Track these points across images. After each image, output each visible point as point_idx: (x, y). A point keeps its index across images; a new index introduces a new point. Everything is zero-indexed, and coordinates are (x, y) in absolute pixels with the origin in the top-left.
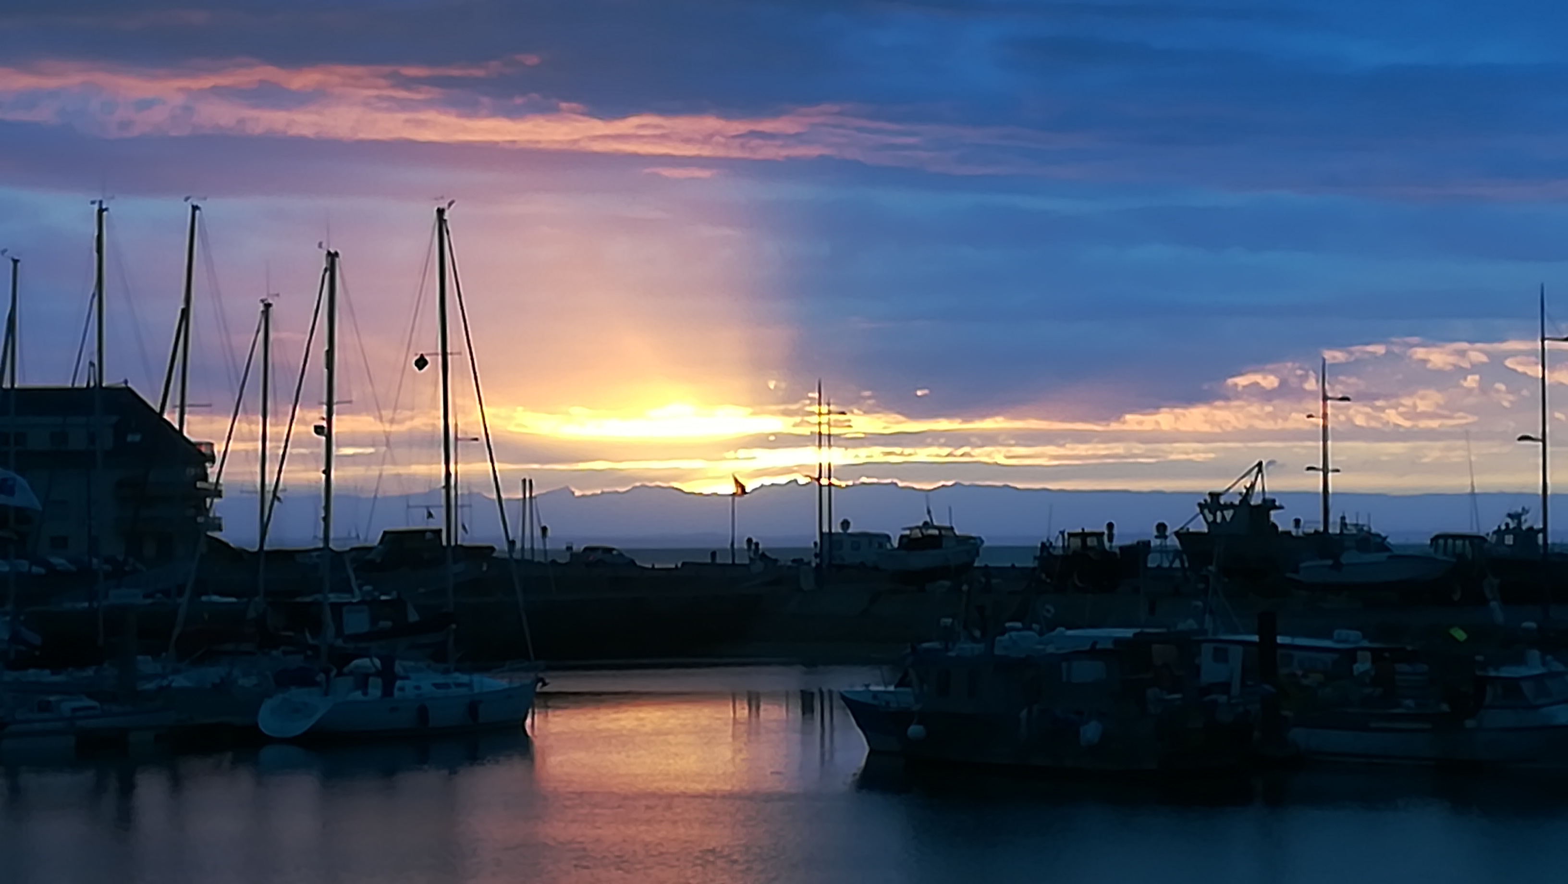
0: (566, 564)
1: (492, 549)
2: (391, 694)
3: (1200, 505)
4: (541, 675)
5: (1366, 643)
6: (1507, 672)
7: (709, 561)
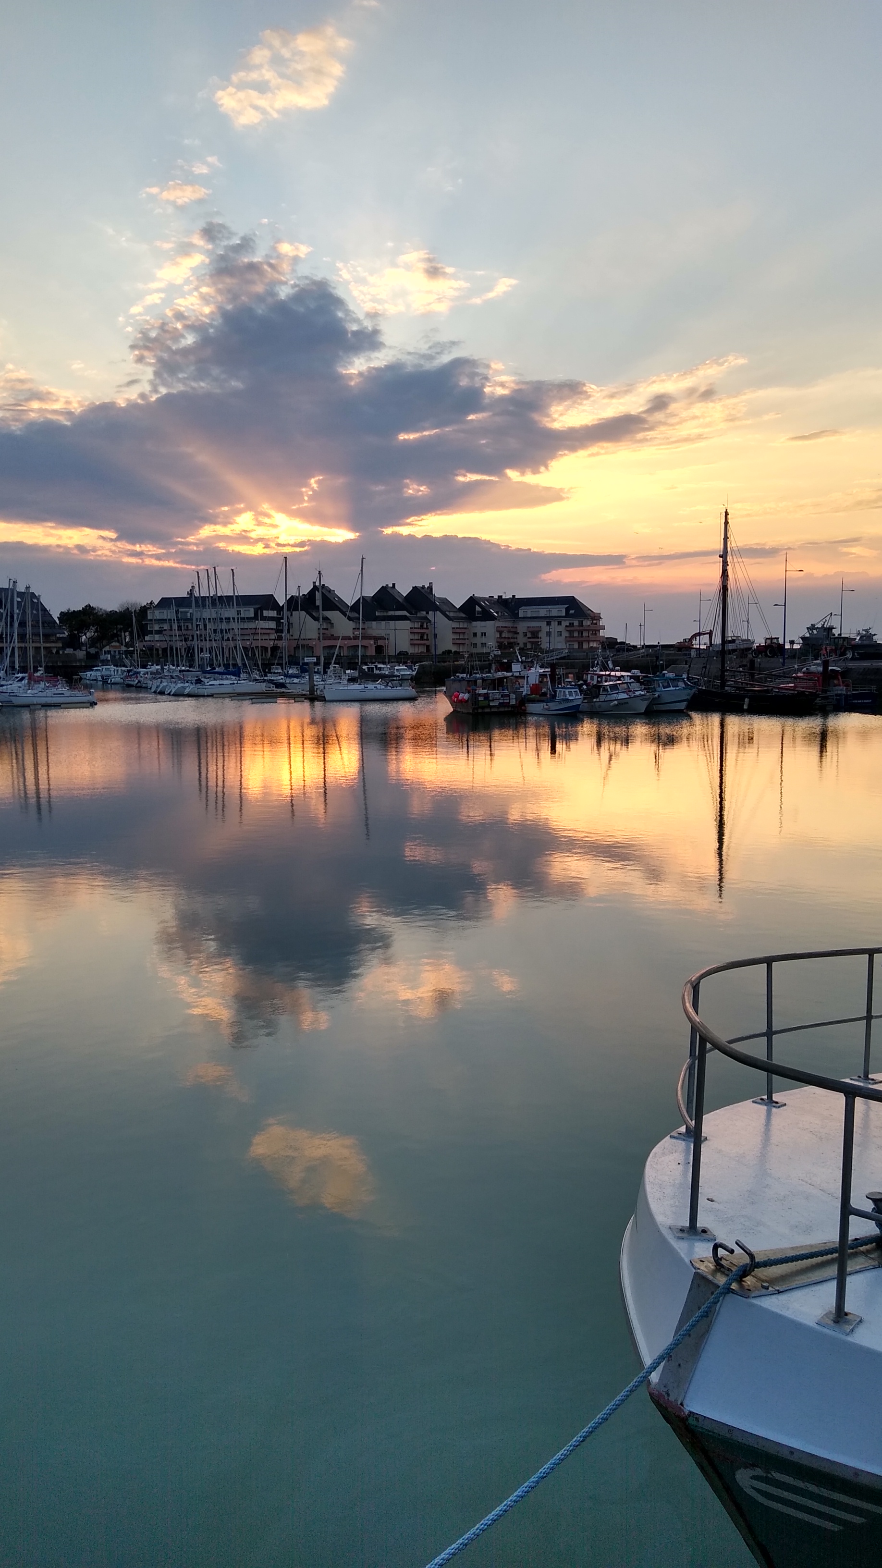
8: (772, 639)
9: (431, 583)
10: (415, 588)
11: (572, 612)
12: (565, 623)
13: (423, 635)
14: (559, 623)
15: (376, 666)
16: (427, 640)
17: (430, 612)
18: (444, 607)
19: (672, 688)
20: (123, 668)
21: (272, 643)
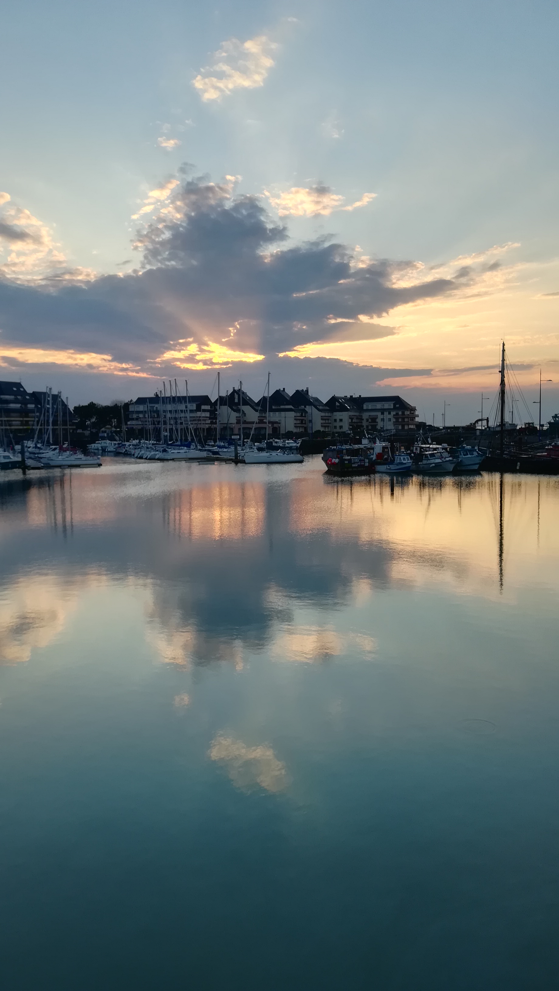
8: (529, 424)
9: (307, 388)
10: (297, 391)
11: (397, 406)
12: (393, 413)
13: (303, 421)
14: (390, 413)
15: (274, 440)
16: (305, 424)
17: (307, 406)
18: (316, 403)
19: (469, 456)
20: (115, 442)
21: (207, 426)
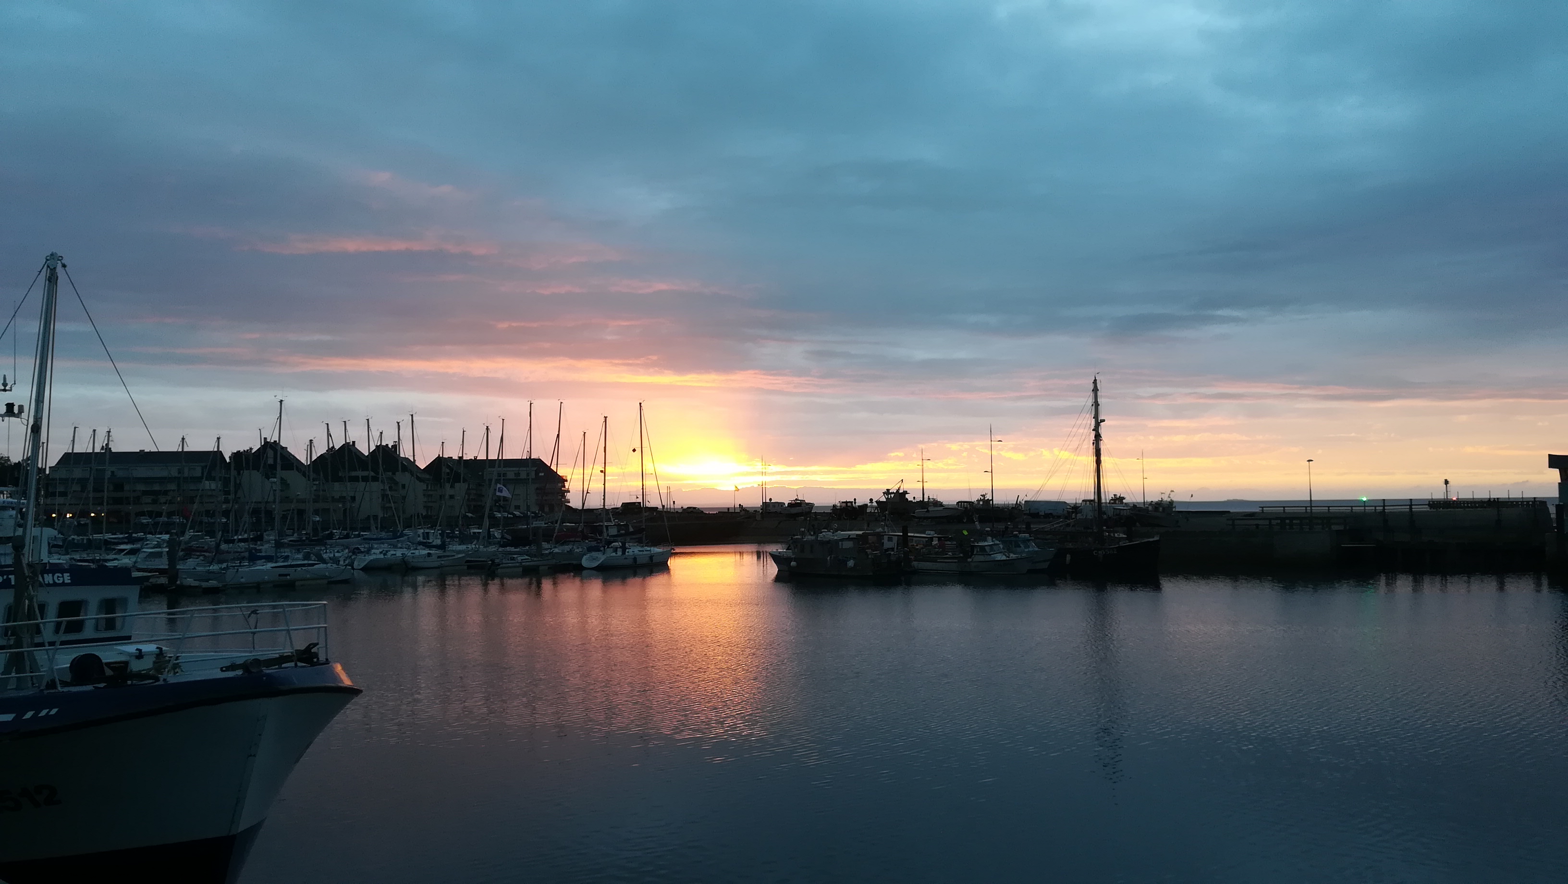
0: (681, 513)
1: (657, 508)
2: (625, 554)
3: (884, 493)
4: (673, 547)
5: (936, 535)
6: (980, 544)
7: (727, 511)
9: (394, 443)
10: (378, 447)
11: (539, 475)
12: (534, 486)
17: (396, 474)
